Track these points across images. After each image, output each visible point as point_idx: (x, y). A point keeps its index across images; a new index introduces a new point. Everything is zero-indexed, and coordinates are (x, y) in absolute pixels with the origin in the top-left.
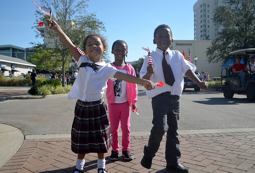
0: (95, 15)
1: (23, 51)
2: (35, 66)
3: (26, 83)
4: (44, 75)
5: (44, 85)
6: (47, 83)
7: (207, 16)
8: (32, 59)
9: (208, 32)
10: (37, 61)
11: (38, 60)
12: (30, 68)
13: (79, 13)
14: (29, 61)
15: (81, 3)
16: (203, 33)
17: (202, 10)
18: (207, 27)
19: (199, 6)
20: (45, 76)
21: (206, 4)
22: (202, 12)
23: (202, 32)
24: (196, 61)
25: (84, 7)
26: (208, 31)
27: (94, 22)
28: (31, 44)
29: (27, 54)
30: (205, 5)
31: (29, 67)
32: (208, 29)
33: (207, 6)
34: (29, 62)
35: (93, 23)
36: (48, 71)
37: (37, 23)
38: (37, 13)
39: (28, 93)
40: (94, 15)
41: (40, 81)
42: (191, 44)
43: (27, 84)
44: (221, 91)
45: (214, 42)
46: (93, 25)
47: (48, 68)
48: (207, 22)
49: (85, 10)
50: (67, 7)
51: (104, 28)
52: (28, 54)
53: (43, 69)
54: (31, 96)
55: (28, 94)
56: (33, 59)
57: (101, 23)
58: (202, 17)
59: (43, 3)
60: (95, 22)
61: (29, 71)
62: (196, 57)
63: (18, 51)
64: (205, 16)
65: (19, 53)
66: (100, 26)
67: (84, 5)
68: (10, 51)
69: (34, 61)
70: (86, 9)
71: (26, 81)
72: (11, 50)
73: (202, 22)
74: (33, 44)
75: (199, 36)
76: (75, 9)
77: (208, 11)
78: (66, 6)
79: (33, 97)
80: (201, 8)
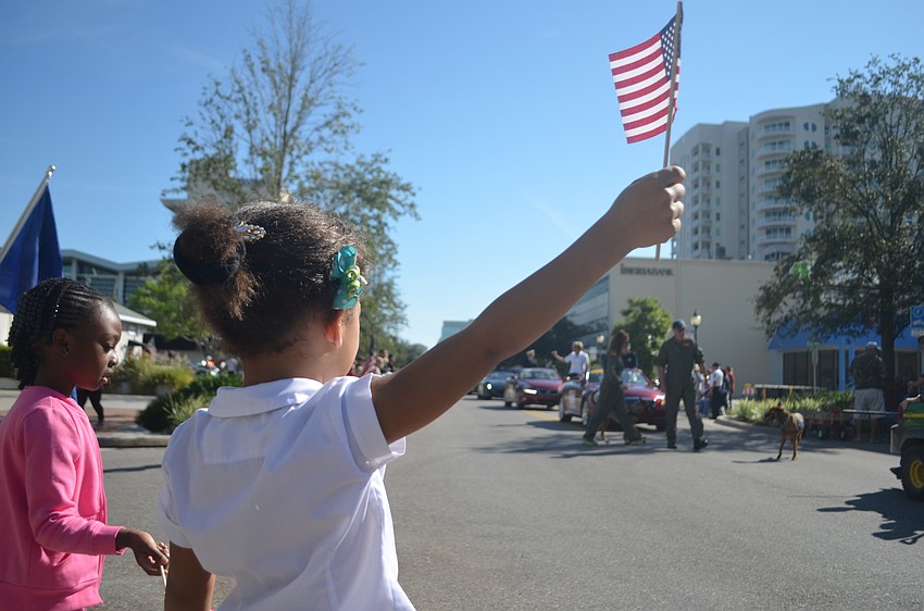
0: (386, 160)
1: (115, 272)
2: (153, 323)
3: (125, 381)
4: (186, 357)
5: (196, 398)
6: (204, 389)
7: (714, 184)
8: (142, 299)
9: (718, 234)
10: (160, 308)
11: (163, 304)
12: (136, 331)
13: (326, 150)
14: (135, 307)
15: (337, 117)
16: (700, 237)
17: (697, 164)
18: (713, 217)
19: (689, 152)
20: (189, 357)
21: (710, 145)
22: (696, 170)
23: (696, 232)
24: (696, 327)
25: (343, 132)
26: (718, 230)
27: (383, 182)
28: (157, 248)
29: (125, 281)
30: (706, 148)
31: (131, 327)
32: (715, 225)
33: (713, 151)
34: (132, 308)
35: (380, 188)
36: (194, 343)
37: (182, 180)
38: (183, 144)
39: (137, 422)
40: (383, 159)
41: (169, 376)
42: (669, 272)
43: (125, 386)
44: (822, 439)
45: (781, 268)
46: (379, 194)
47: (193, 333)
48: (713, 201)
49: (346, 142)
50: (289, 128)
51: (412, 206)
52: (128, 284)
53: (177, 334)
54: (147, 436)
55: (135, 426)
56: (147, 300)
57: (406, 188)
58: (696, 186)
59: (208, 110)
60: (386, 183)
61: (132, 339)
62: (695, 315)
63: (94, 270)
64: (708, 184)
65: (98, 279)
66: (400, 198)
67: (342, 125)
68: (70, 271)
69: (150, 306)
70: (352, 137)
71: (124, 373)
72: (74, 267)
73: (696, 202)
74: (164, 248)
75: (689, 245)
76: (314, 137)
77: (718, 168)
78: (286, 123)
79: (154, 441)
80: (696, 159)
